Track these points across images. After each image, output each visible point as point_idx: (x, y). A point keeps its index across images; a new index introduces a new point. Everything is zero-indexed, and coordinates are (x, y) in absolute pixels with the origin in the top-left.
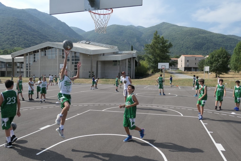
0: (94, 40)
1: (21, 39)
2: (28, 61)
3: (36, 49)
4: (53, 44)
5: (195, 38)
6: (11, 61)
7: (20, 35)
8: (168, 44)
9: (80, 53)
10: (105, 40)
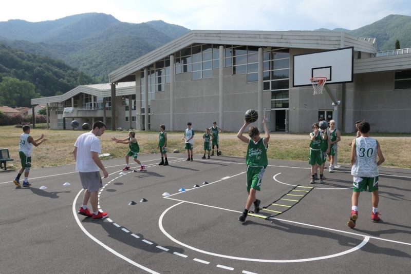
2: (145, 98)
6: (110, 95)
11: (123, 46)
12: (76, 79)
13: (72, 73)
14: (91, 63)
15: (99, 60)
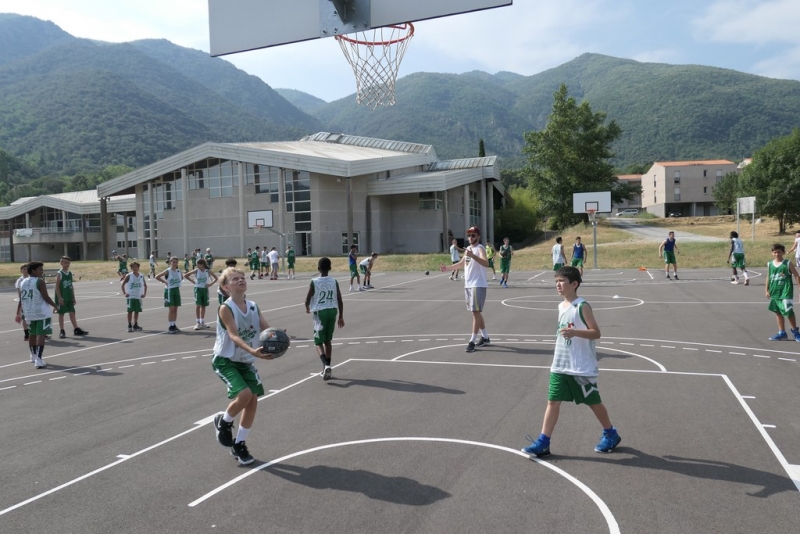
0: (355, 128)
1: (124, 140)
2: (150, 208)
3: (174, 168)
4: (224, 150)
5: (699, 101)
7: (120, 127)
8: (604, 125)
9: (312, 174)
10: (389, 126)
11: (82, 93)
14: (11, 126)
15: (29, 119)
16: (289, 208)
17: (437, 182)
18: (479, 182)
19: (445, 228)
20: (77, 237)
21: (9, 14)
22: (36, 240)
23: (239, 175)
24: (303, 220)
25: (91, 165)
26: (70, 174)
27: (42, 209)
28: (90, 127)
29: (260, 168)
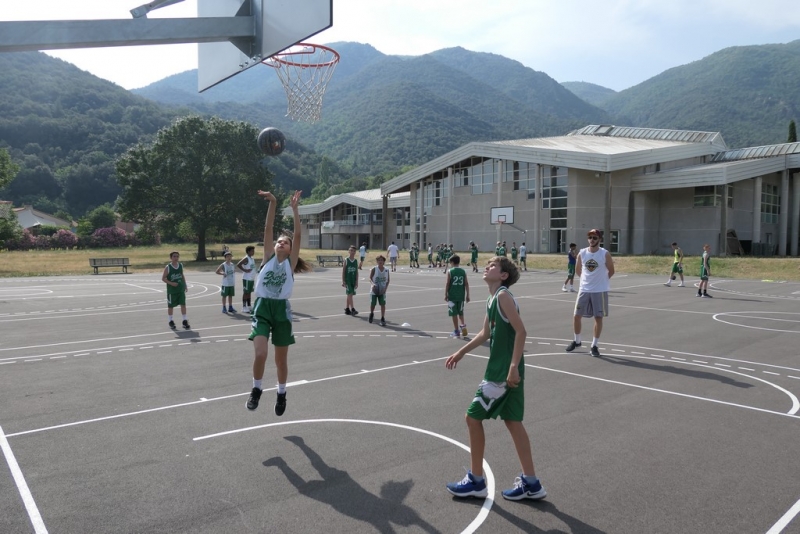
0: (648, 117)
1: (419, 142)
2: (421, 204)
3: (442, 168)
4: (486, 148)
7: (417, 131)
9: (570, 170)
10: (689, 112)
11: (389, 103)
12: (314, 168)
13: (308, 158)
14: (335, 136)
15: (348, 129)
16: (546, 204)
17: (718, 174)
18: (780, 173)
19: (723, 228)
20: (366, 230)
21: (339, 43)
22: (336, 231)
23: (499, 172)
24: (559, 218)
25: (391, 167)
26: (374, 174)
27: (343, 205)
28: (393, 132)
29: (520, 164)
